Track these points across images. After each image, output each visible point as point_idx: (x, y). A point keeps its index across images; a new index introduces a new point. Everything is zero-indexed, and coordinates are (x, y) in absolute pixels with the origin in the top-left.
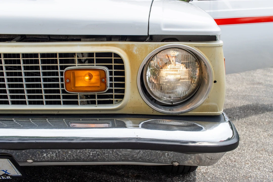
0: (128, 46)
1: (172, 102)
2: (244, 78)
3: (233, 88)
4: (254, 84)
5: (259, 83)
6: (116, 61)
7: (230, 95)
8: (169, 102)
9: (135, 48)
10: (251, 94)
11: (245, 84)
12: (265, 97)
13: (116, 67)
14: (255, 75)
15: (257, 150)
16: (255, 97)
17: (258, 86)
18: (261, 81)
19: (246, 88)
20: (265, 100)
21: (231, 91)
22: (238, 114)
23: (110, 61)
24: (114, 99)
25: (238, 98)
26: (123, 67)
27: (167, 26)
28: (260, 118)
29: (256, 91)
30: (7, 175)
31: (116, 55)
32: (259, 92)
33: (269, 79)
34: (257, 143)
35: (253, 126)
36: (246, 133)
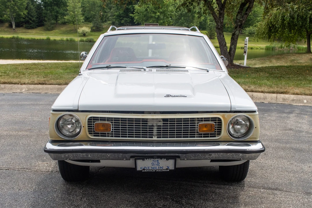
0: (223, 115)
1: (239, 136)
2: (278, 125)
3: (268, 134)
4: (286, 130)
5: (291, 129)
6: (218, 120)
7: (265, 139)
8: (237, 136)
9: (226, 116)
10: (282, 138)
11: (278, 130)
12: (293, 140)
13: (218, 123)
14: (288, 122)
15: (281, 171)
16: (285, 140)
17: (289, 132)
18: (292, 127)
19: (279, 134)
20: (292, 142)
21: (266, 136)
22: (271, 151)
23: (216, 120)
24: (216, 135)
25: (272, 141)
26: (221, 123)
27: (238, 107)
28: (286, 154)
29: (287, 136)
30: (168, 169)
31: (218, 118)
32: (289, 136)
33: (299, 125)
34: (282, 168)
35: (281, 159)
36: (276, 163)
